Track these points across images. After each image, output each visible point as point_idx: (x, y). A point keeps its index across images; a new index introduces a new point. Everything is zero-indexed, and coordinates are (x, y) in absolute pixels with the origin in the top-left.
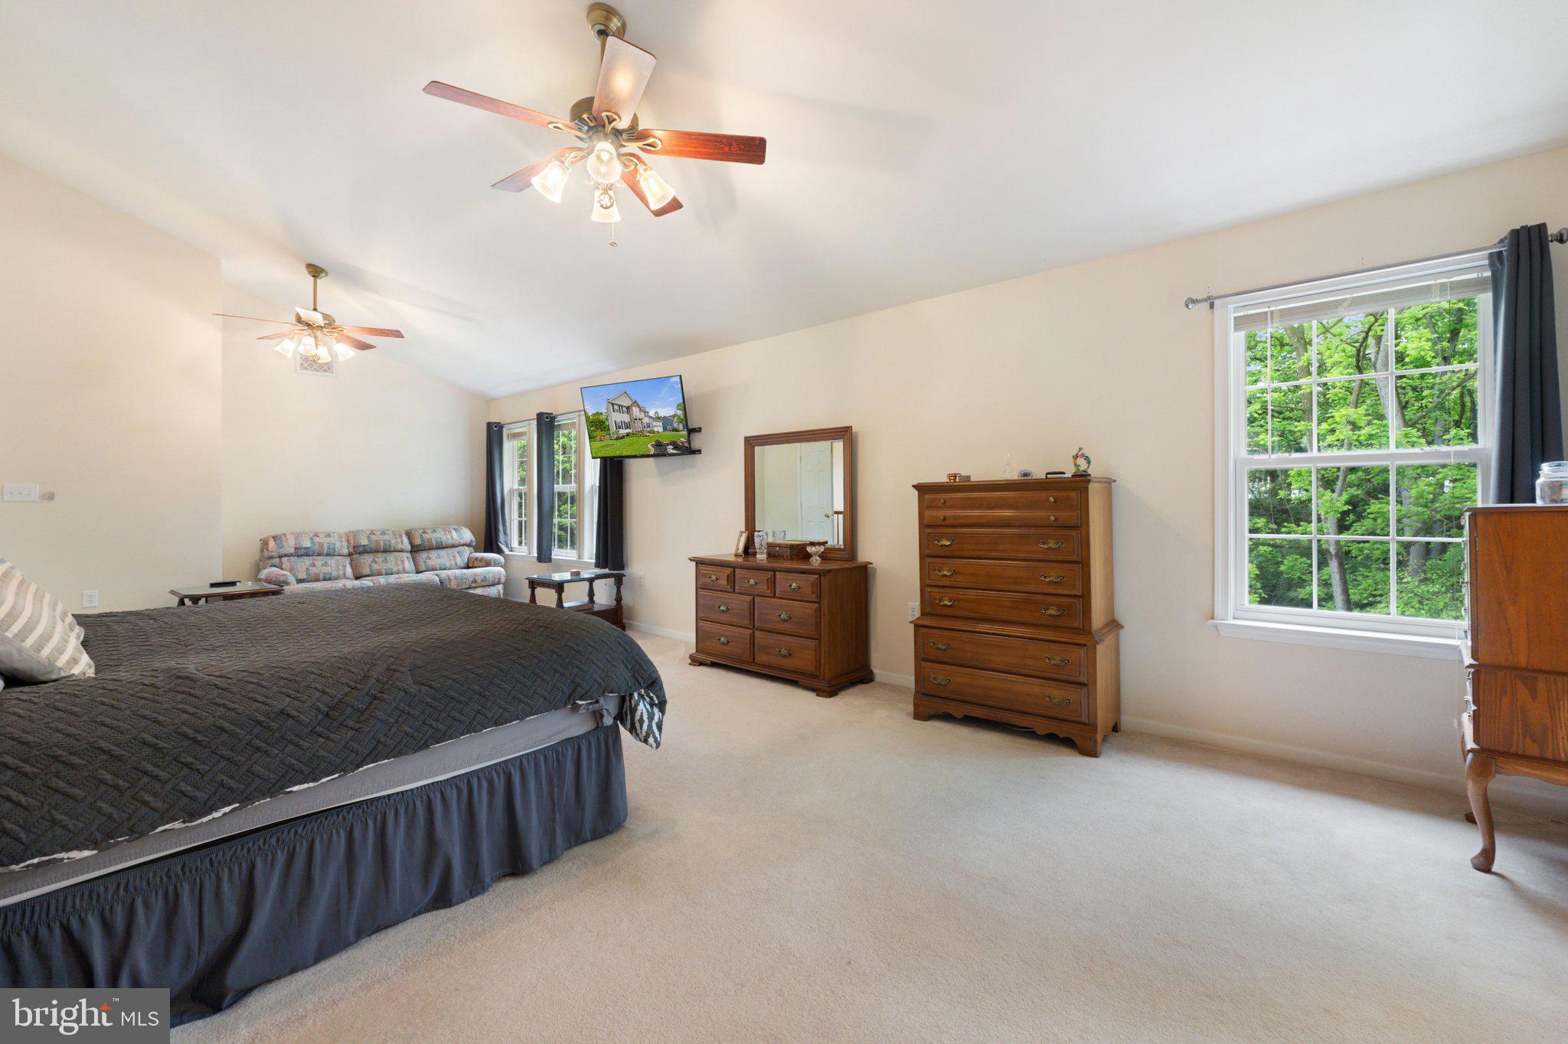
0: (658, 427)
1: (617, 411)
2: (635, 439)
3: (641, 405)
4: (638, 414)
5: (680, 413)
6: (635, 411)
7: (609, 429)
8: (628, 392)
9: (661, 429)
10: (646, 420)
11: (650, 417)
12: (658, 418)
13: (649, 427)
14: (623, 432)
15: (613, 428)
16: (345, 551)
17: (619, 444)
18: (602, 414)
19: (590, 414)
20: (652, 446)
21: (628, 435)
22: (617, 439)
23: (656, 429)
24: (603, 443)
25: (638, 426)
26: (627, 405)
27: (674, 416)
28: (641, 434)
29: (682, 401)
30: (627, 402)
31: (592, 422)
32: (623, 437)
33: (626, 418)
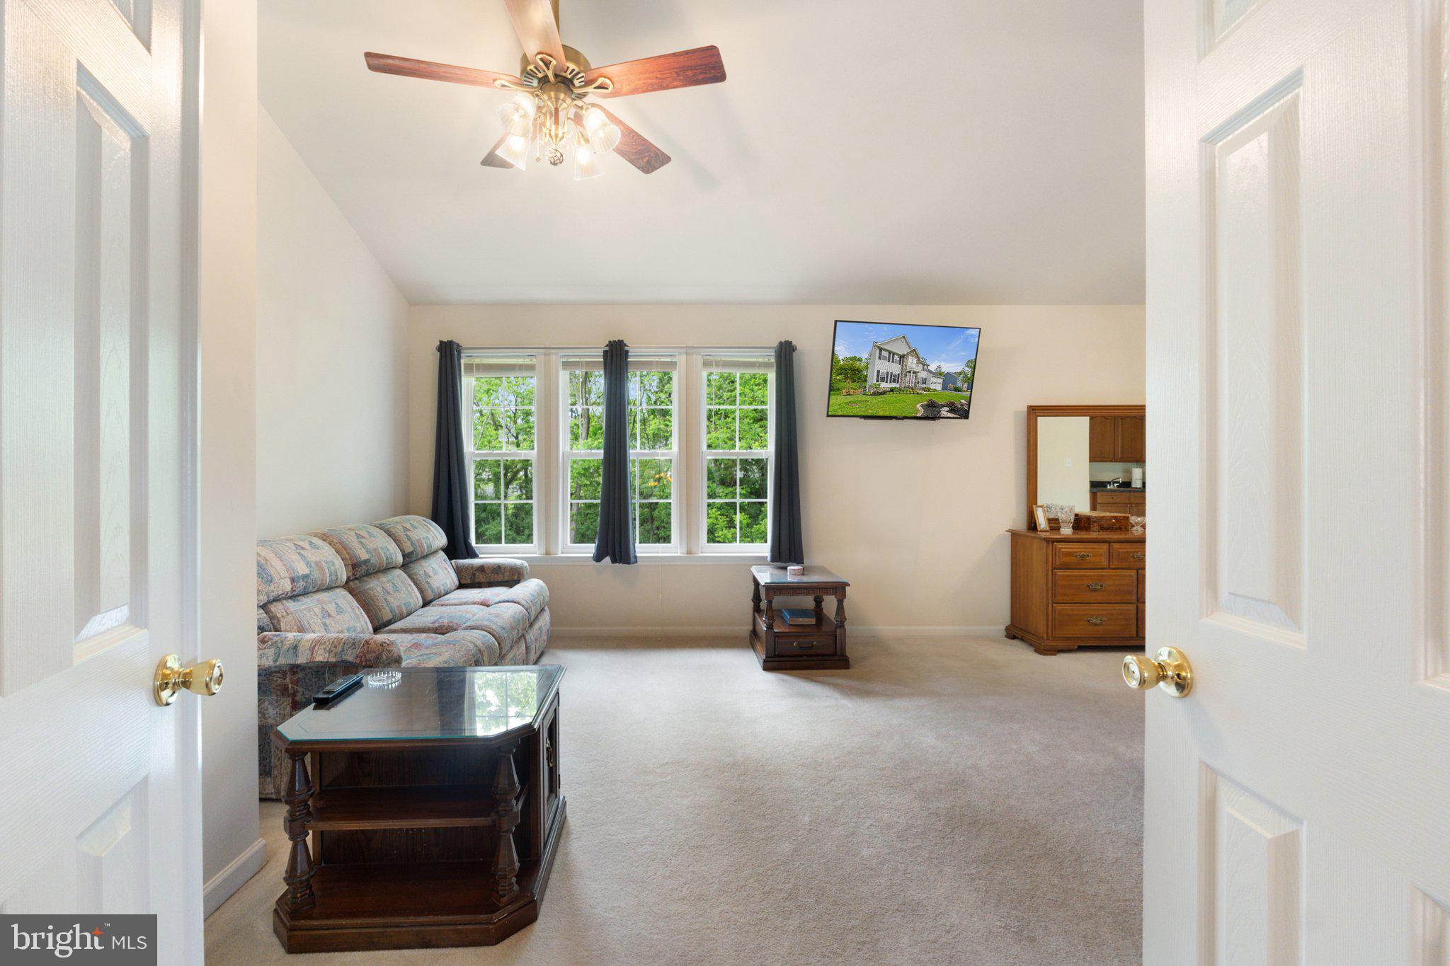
0: (936, 385)
1: (885, 358)
2: (900, 396)
3: (921, 355)
4: (914, 365)
5: (968, 370)
6: (912, 362)
7: (865, 381)
8: (907, 337)
9: (939, 387)
10: (923, 375)
11: (930, 371)
12: (939, 374)
13: (925, 383)
14: (885, 386)
15: (872, 379)
16: (344, 576)
17: (874, 401)
18: (860, 360)
19: (841, 358)
20: (922, 406)
21: (892, 390)
22: (874, 394)
23: (932, 386)
24: (849, 399)
25: (910, 381)
26: (901, 353)
27: (960, 373)
28: (912, 390)
29: (974, 357)
30: (901, 349)
31: (841, 368)
32: (884, 393)
33: (895, 369)
